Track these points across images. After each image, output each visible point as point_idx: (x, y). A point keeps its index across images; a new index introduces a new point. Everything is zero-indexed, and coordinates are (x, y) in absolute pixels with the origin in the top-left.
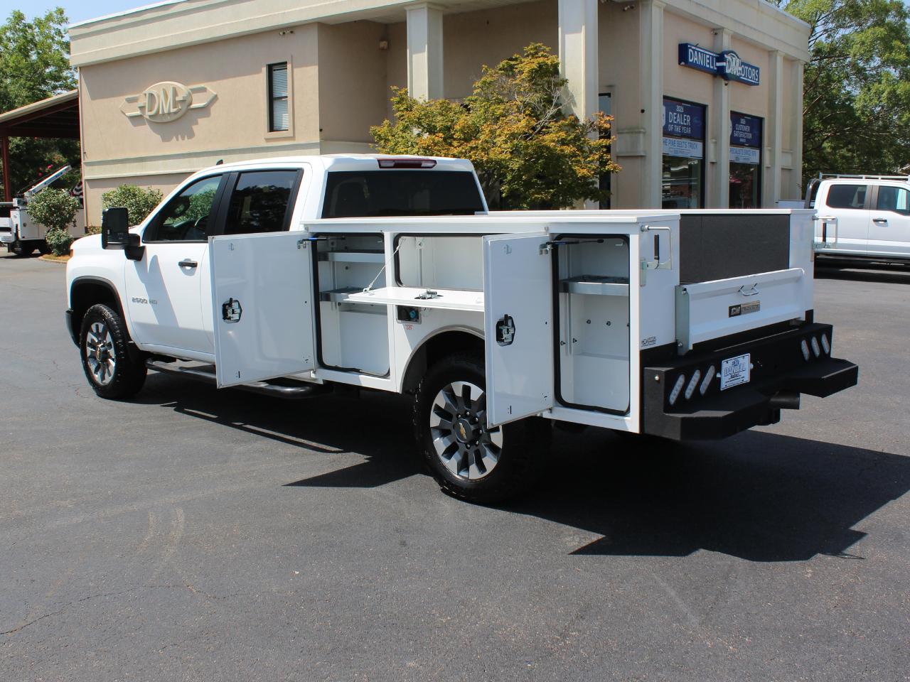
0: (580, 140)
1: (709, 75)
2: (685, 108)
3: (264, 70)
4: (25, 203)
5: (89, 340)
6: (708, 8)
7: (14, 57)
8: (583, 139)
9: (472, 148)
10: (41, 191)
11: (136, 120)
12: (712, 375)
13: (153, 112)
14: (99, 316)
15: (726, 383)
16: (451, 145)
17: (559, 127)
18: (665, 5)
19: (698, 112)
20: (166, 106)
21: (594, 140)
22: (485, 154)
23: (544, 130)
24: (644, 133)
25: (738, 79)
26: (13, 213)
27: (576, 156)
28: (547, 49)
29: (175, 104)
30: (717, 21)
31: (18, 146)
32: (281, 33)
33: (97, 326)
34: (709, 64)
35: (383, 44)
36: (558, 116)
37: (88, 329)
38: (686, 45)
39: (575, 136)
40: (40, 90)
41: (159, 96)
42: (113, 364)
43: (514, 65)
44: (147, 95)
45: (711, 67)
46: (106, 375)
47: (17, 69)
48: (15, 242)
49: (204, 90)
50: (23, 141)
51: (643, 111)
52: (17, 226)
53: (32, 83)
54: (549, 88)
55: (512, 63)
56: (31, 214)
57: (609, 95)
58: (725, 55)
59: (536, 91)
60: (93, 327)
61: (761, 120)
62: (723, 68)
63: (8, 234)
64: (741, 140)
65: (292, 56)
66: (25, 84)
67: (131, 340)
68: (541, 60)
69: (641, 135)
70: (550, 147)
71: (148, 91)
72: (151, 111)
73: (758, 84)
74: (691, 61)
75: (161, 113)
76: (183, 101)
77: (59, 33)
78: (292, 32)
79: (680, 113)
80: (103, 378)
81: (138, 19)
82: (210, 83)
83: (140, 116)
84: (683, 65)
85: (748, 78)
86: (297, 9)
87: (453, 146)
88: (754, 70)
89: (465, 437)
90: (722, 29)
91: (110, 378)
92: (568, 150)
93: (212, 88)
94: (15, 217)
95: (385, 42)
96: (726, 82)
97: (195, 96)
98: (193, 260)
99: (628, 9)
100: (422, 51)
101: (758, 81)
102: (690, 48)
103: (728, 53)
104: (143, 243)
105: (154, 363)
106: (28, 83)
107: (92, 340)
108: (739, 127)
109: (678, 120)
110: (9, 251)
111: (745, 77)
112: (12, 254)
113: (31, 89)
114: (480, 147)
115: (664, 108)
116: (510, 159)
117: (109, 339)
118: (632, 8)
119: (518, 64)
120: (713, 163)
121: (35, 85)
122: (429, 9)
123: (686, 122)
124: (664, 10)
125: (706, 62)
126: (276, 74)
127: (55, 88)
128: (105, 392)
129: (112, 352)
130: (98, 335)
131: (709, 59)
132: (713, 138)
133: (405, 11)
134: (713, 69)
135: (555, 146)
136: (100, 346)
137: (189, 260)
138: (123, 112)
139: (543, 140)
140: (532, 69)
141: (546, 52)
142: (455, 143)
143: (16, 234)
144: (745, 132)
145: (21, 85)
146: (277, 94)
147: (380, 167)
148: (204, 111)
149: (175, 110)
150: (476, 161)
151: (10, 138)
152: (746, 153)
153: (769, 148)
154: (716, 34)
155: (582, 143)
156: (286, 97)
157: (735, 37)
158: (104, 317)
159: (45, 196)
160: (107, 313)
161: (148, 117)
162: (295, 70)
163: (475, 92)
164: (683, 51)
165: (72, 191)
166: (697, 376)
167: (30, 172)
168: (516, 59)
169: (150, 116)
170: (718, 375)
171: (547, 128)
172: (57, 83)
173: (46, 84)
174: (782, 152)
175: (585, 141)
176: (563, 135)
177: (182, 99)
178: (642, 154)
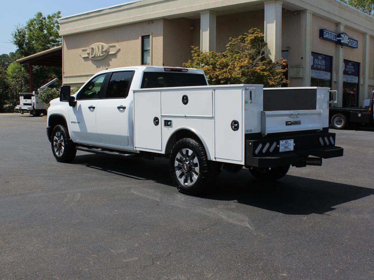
0: (272, 70)
1: (334, 43)
2: (322, 57)
3: (140, 38)
4: (38, 93)
5: (55, 139)
6: (333, 14)
7: (37, 32)
8: (273, 69)
9: (224, 72)
10: (44, 88)
11: (86, 59)
12: (275, 146)
13: (93, 56)
14: (59, 129)
15: (282, 149)
16: (215, 70)
17: (263, 64)
18: (313, 12)
19: (329, 60)
20: (99, 53)
21: (279, 70)
22: (230, 75)
23: (256, 65)
24: (303, 68)
25: (347, 45)
26: (32, 97)
27: (270, 77)
28: (259, 30)
29: (102, 52)
30: (338, 19)
31: (37, 70)
32: (148, 23)
33: (58, 133)
34: (333, 38)
35: (192, 28)
36: (263, 59)
37: (55, 135)
38: (323, 30)
39: (270, 68)
40: (47, 46)
41: (96, 49)
42: (63, 148)
43: (245, 37)
44: (91, 48)
45: (335, 40)
46: (61, 153)
47: (38, 37)
48: (33, 110)
49: (114, 46)
50: (39, 68)
51: (302, 58)
52: (34, 103)
53: (44, 43)
54: (259, 47)
55: (244, 36)
56: (40, 98)
57: (288, 51)
58: (341, 35)
59: (254, 48)
60: (57, 134)
61: (358, 64)
62: (340, 40)
63: (30, 106)
64: (349, 72)
65: (152, 33)
66: (41, 43)
67: (70, 138)
68: (256, 35)
69: (301, 69)
70: (258, 72)
71: (91, 46)
72: (92, 55)
73: (357, 48)
74: (325, 37)
75: (96, 56)
76: (106, 51)
77: (57, 22)
78: (152, 22)
79: (320, 59)
80: (59, 154)
81: (88, 16)
82: (117, 43)
83: (88, 57)
84: (321, 39)
85: (352, 45)
86: (155, 12)
87: (216, 71)
88: (355, 41)
89: (186, 170)
90: (340, 23)
91: (62, 154)
92: (266, 73)
93: (118, 45)
94: (33, 99)
95: (192, 27)
96: (342, 47)
97: (111, 49)
98: (94, 106)
99: (296, 14)
100: (207, 30)
101: (357, 46)
102: (325, 31)
103: (342, 34)
104: (76, 100)
105: (78, 147)
106: (43, 43)
107: (56, 139)
108: (348, 66)
109: (319, 63)
110: (30, 114)
111: (351, 44)
112: (32, 115)
113: (43, 46)
114: (228, 71)
115: (312, 58)
116: (241, 77)
117: (62, 138)
118: (298, 13)
119: (246, 37)
120: (335, 82)
121: (45, 44)
122: (210, 13)
123: (323, 63)
124: (313, 14)
125: (332, 37)
126: (145, 40)
127: (54, 46)
128: (60, 160)
129: (63, 144)
130: (58, 137)
131: (333, 36)
132: (335, 71)
133: (200, 14)
134: (335, 41)
135: (260, 72)
136: (59, 141)
137: (92, 106)
138: (80, 55)
139: (255, 69)
140: (252, 39)
141: (258, 32)
142: (217, 70)
143: (34, 107)
144: (351, 69)
145: (39, 44)
146: (145, 49)
147: (165, 71)
148: (115, 55)
149: (102, 55)
150: (226, 77)
151: (34, 66)
152: (352, 78)
153: (363, 76)
154: (337, 25)
155: (273, 71)
156: (149, 50)
157: (346, 27)
158: (61, 129)
159: (46, 91)
160: (62, 128)
161: (91, 58)
162: (153, 38)
163: (227, 48)
164: (321, 33)
165: (58, 89)
166: (268, 145)
167: (41, 81)
168: (246, 35)
169: (92, 57)
170: (278, 146)
171: (258, 64)
172: (54, 44)
173: (50, 44)
174: (369, 78)
175: (274, 70)
176: (264, 67)
177: (105, 50)
178: (301, 77)
